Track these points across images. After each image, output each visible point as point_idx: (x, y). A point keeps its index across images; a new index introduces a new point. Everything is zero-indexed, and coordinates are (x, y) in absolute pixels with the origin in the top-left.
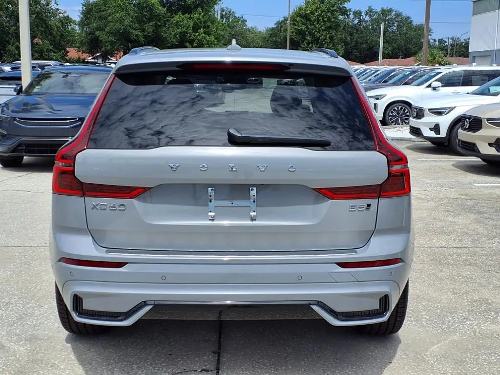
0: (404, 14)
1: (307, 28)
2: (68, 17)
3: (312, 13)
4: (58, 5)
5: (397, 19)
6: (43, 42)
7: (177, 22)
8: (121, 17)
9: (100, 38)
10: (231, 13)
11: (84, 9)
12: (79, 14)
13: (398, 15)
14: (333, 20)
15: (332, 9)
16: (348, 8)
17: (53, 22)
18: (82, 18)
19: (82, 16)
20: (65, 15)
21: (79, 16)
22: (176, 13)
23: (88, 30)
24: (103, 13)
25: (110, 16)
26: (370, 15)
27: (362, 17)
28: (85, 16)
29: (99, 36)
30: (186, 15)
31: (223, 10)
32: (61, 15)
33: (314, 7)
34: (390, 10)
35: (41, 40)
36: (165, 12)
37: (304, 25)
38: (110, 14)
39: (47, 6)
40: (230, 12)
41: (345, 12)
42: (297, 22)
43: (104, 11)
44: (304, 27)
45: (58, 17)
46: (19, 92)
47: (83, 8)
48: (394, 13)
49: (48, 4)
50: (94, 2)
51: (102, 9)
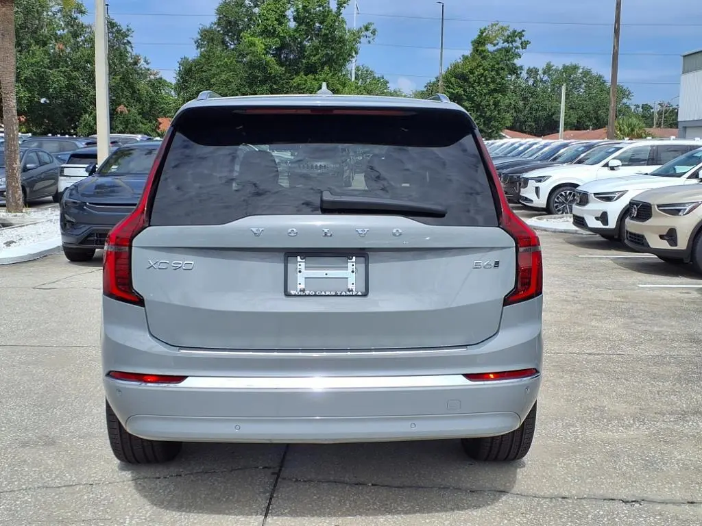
0: (594, 72)
1: (465, 91)
2: (161, 79)
3: (472, 72)
4: (148, 64)
5: (585, 79)
6: (129, 111)
7: (299, 85)
8: (227, 79)
10: (369, 73)
13: (587, 73)
14: (498, 80)
15: (497, 66)
16: (518, 65)
17: (142, 85)
18: (178, 81)
20: (158, 77)
22: (297, 73)
24: (204, 74)
25: (214, 77)
26: (549, 74)
27: (538, 77)
28: (182, 78)
30: (310, 76)
31: (358, 69)
32: (152, 77)
33: (474, 64)
34: (575, 68)
35: (127, 107)
36: (283, 72)
37: (461, 87)
38: (214, 75)
39: (134, 65)
40: (367, 71)
41: (514, 70)
42: (452, 84)
43: (206, 71)
44: (460, 91)
45: (148, 79)
46: (92, 172)
47: (180, 68)
48: (581, 71)
49: (136, 63)
50: (194, 61)
51: (204, 69)
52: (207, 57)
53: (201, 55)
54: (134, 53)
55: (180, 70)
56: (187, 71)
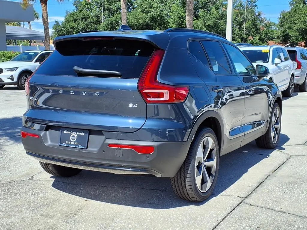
9: (289, 35)
11: (281, 17)
12: (278, 20)
17: (261, 26)
19: (279, 21)
20: (269, 21)
21: (278, 21)
23: (283, 30)
24: (292, 19)
28: (281, 21)
29: (289, 33)
32: (266, 22)
35: (253, 37)
43: (293, 17)
49: (259, 15)
50: (288, 12)
51: (292, 16)
52: (295, 10)
53: (292, 9)
54: (259, 10)
55: (280, 17)
56: (284, 17)
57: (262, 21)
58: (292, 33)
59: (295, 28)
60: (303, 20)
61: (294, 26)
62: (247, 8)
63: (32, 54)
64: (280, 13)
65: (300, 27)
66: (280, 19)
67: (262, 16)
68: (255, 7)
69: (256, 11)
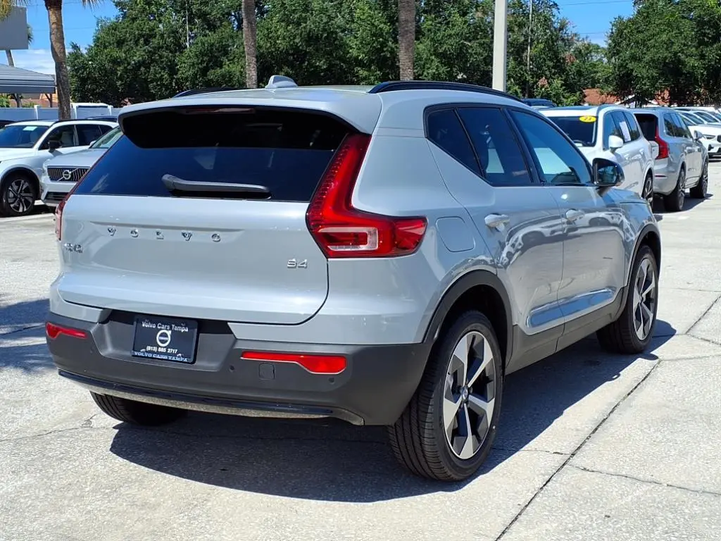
6: (550, 84)
9: (634, 74)
11: (614, 31)
12: (606, 39)
18: (610, 45)
19: (610, 41)
20: (586, 42)
21: (606, 42)
23: (619, 62)
29: (632, 70)
32: (579, 43)
35: (548, 79)
39: (560, 31)
43: (642, 32)
45: (575, 46)
50: (629, 20)
51: (641, 29)
52: (645, 15)
53: (639, 13)
54: (561, 17)
56: (620, 32)
57: (568, 43)
58: (639, 70)
59: (647, 58)
60: (664, 37)
61: (645, 54)
62: (533, 11)
63: (32, 129)
64: (611, 23)
65: (658, 55)
66: (611, 36)
67: (570, 30)
68: (553, 9)
69: (556, 18)
